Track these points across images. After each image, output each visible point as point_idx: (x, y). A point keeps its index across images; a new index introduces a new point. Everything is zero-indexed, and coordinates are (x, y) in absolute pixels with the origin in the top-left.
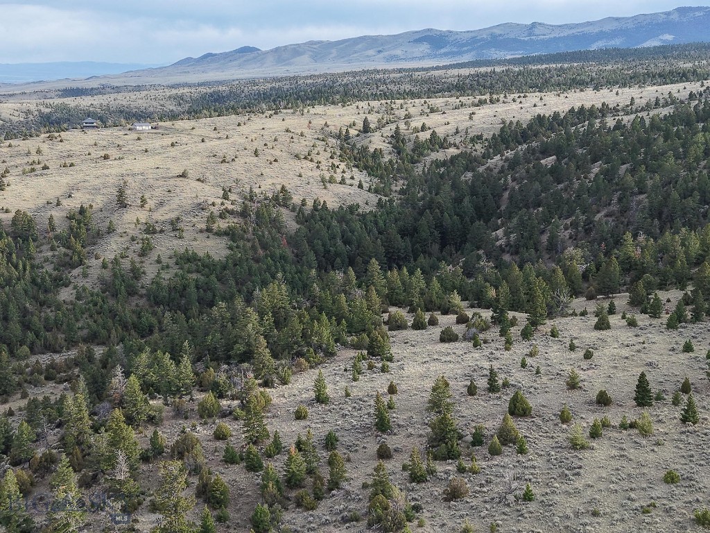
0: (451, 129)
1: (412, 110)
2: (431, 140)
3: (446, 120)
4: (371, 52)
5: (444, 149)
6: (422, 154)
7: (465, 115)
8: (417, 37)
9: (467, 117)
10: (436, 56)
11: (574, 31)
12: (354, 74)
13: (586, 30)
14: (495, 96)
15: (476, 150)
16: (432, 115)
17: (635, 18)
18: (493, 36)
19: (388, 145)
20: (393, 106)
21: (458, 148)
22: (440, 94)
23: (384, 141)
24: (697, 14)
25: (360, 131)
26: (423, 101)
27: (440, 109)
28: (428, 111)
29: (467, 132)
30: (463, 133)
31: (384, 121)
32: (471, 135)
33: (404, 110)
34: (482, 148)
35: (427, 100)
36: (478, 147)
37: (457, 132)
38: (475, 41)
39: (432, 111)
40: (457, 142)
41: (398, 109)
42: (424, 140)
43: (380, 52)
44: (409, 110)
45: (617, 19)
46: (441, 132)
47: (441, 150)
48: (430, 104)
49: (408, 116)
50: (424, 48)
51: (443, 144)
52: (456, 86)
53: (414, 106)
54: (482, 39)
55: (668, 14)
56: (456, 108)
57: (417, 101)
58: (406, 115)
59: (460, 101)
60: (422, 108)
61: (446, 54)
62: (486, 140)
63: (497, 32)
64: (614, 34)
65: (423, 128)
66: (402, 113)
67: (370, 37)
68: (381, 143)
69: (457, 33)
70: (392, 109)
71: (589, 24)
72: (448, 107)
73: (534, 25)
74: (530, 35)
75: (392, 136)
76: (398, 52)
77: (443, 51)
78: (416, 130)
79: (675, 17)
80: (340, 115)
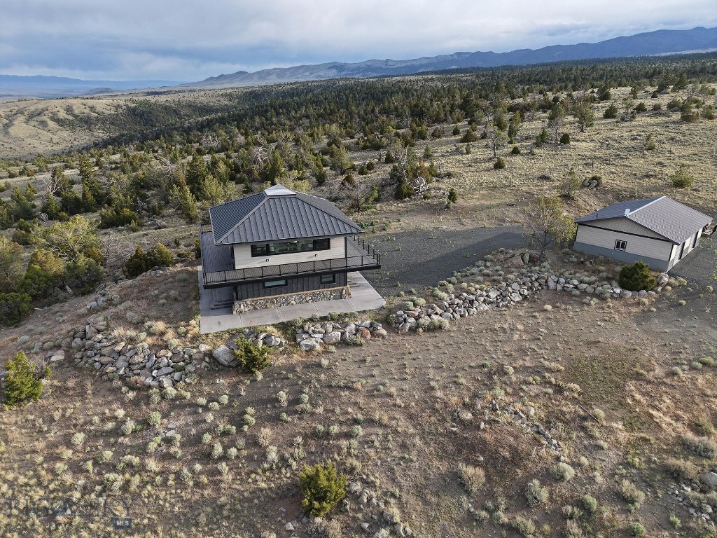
4: (307, 74)
8: (329, 66)
11: (408, 63)
13: (414, 63)
17: (436, 57)
18: (368, 66)
43: (311, 73)
45: (428, 58)
50: (334, 71)
55: (452, 55)
63: (370, 64)
64: (427, 65)
67: (306, 66)
73: (387, 60)
74: (386, 65)
79: (456, 57)
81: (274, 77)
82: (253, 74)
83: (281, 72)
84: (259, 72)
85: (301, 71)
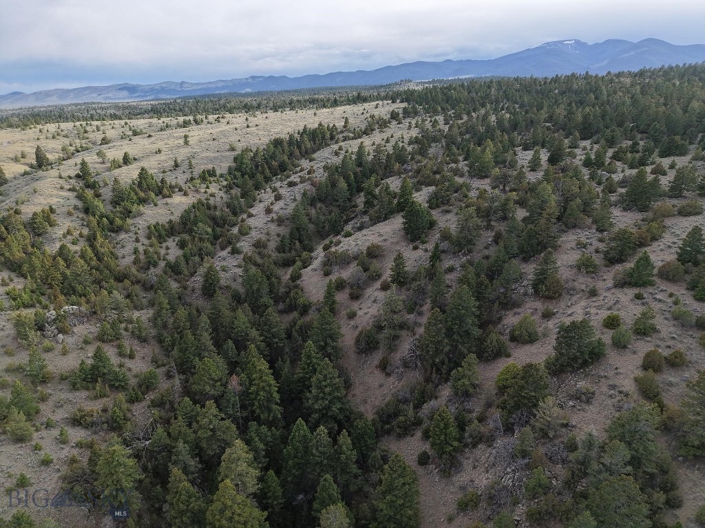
0: (165, 159)
1: (111, 134)
2: (140, 183)
3: (155, 147)
4: (94, 95)
5: (164, 197)
6: (128, 213)
7: (177, 138)
8: (120, 87)
9: (182, 141)
10: (132, 98)
11: (204, 86)
12: (76, 105)
13: (210, 86)
14: (199, 117)
15: (212, 195)
16: (136, 139)
18: (162, 88)
19: (70, 194)
20: (88, 128)
21: (186, 194)
22: (139, 116)
23: (62, 188)
24: (260, 79)
25: (31, 166)
26: (123, 122)
27: (144, 131)
28: (130, 133)
29: (191, 166)
30: (185, 167)
31: (72, 149)
32: (198, 171)
33: (100, 132)
34: (220, 190)
35: (128, 121)
36: (214, 188)
37: (176, 165)
38: (152, 90)
39: (135, 133)
40: (181, 182)
41: (94, 132)
42: (129, 181)
43: (99, 95)
44: (107, 132)
45: (224, 81)
46: (152, 165)
47: (161, 202)
48: (131, 125)
49: (105, 141)
50: (125, 93)
51: (162, 190)
52: (152, 110)
53: (113, 128)
54: (156, 89)
56: (162, 130)
57: (116, 122)
58: (103, 139)
59: (163, 122)
60: (123, 129)
61: (138, 97)
62: (221, 176)
64: (223, 88)
65: (126, 160)
66: (98, 137)
67: (93, 87)
68: (55, 192)
69: (142, 86)
70: (86, 132)
71: (210, 83)
72: (153, 128)
73: (182, 83)
74: (181, 87)
75: (78, 176)
76: (110, 95)
77: (136, 95)
78: (116, 165)
79: (250, 80)
80: (9, 142)
81: (54, 98)
82: (29, 95)
83: (64, 93)
84: (35, 93)
85: (87, 92)
